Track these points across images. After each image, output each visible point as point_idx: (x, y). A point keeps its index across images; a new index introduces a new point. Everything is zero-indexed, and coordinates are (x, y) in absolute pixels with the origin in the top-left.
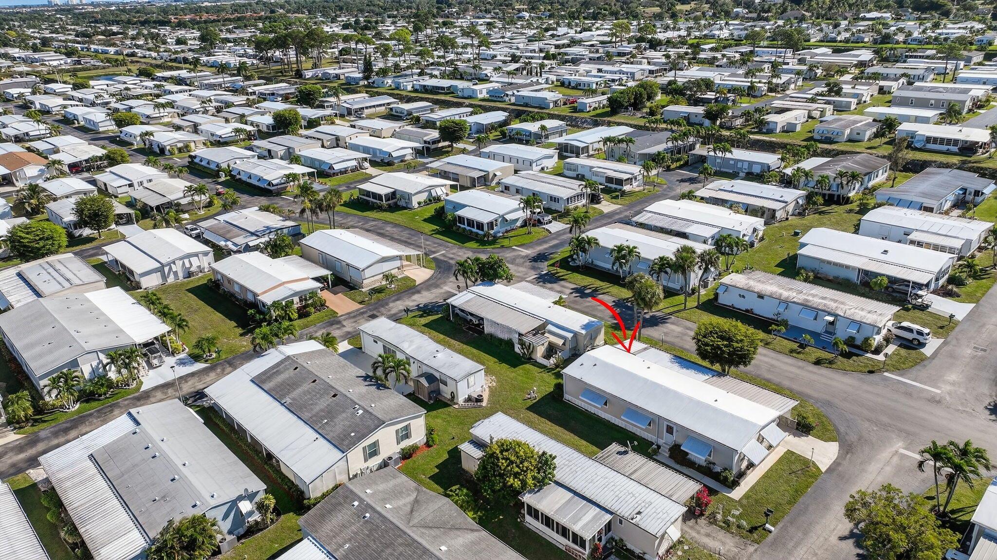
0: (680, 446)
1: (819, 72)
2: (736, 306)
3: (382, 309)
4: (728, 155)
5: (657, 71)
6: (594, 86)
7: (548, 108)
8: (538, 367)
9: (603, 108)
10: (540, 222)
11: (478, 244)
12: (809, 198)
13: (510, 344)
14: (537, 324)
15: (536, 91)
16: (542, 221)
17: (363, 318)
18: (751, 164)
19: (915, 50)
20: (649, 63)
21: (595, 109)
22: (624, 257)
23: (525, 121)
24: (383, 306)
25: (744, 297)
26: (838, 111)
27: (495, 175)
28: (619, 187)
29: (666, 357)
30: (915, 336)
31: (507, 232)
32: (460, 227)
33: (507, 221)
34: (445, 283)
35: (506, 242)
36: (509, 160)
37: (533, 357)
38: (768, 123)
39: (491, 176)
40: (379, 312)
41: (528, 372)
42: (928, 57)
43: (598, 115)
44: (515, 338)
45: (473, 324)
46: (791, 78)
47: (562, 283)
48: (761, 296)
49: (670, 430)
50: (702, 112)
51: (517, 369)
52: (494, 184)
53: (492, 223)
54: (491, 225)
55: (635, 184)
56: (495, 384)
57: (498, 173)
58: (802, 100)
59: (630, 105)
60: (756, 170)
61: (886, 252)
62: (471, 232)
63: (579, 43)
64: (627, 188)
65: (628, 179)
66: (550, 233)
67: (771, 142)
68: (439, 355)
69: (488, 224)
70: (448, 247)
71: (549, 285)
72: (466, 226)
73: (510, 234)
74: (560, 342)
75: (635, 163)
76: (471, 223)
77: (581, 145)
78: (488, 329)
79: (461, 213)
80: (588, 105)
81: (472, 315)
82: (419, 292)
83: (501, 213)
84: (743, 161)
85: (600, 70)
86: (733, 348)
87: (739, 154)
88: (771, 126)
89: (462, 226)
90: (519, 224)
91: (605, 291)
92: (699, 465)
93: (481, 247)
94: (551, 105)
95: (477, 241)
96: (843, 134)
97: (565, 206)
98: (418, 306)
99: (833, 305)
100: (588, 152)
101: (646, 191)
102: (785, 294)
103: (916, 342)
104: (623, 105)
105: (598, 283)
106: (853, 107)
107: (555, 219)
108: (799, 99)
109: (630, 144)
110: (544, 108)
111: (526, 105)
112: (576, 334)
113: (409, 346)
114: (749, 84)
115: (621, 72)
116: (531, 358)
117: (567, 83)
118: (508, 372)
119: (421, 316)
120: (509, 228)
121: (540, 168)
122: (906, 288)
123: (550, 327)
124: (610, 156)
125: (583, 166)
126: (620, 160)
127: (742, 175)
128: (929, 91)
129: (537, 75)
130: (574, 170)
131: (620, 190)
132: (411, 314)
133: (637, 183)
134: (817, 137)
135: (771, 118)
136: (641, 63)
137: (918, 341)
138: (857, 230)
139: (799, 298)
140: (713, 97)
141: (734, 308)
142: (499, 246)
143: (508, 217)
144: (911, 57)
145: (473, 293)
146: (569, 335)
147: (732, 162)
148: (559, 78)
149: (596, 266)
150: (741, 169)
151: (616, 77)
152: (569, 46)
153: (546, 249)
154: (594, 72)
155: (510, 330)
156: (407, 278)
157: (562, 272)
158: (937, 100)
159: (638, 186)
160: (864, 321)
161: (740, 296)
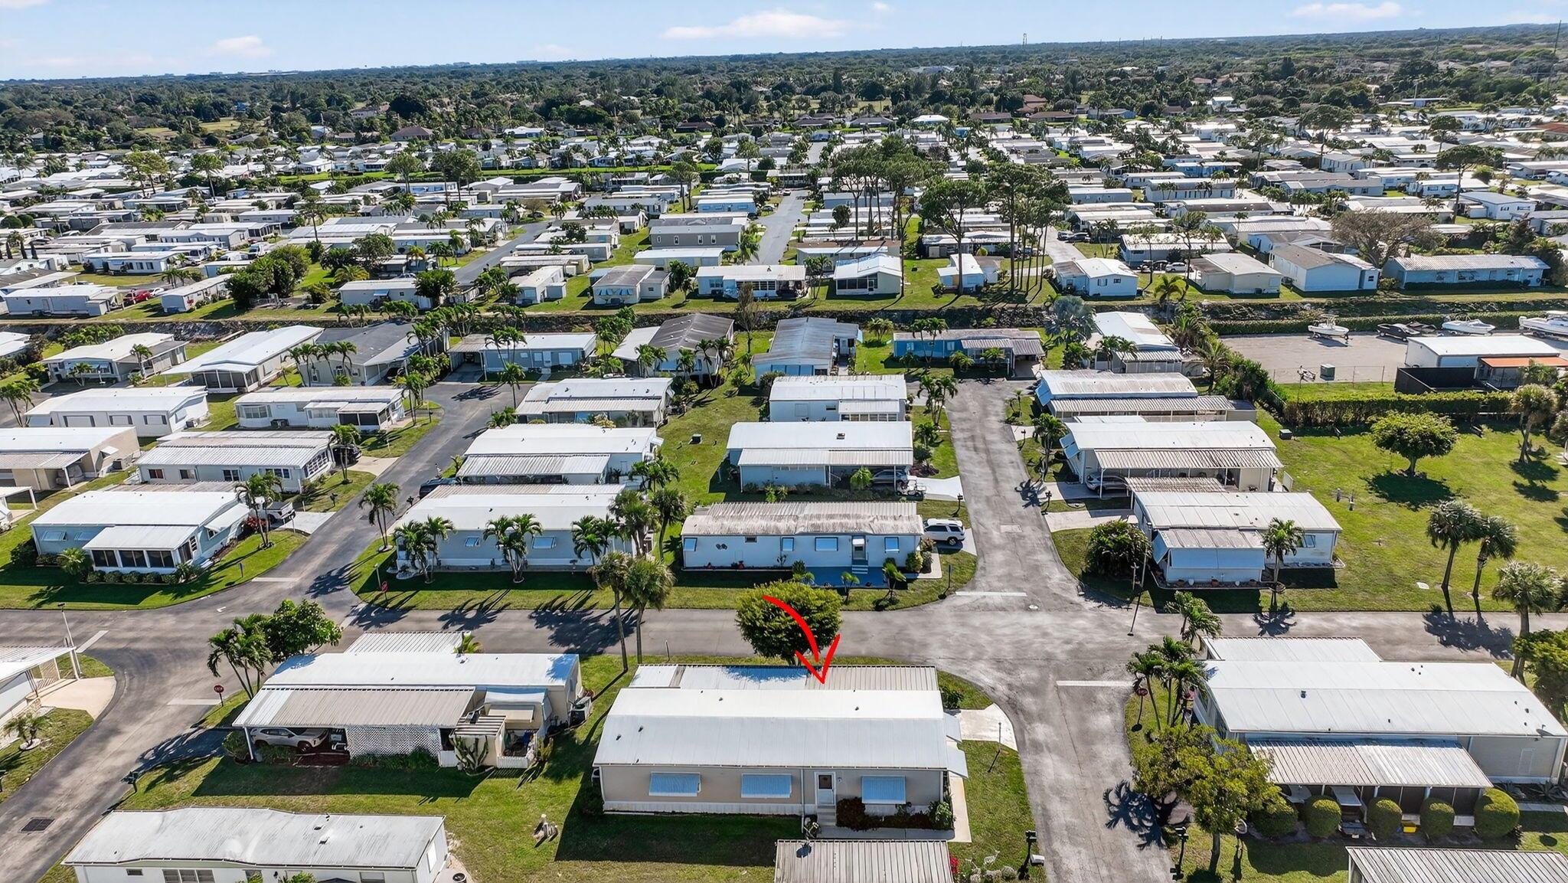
0: (860, 800)
1: (521, 210)
2: (714, 565)
3: (51, 801)
4: (521, 345)
5: (265, 231)
6: (163, 266)
7: (98, 315)
8: (509, 776)
9: (214, 301)
10: (275, 522)
11: (171, 596)
12: (676, 386)
13: (422, 756)
14: (466, 698)
15: (46, 286)
16: (277, 516)
17: (12, 838)
18: (555, 352)
19: (623, 174)
20: (236, 219)
21: (199, 305)
22: (516, 536)
23: (75, 343)
24: (46, 793)
25: (724, 546)
26: (595, 262)
27: (103, 455)
28: (371, 428)
29: (716, 673)
30: (950, 533)
31: (217, 554)
32: (103, 573)
33: (211, 533)
34: (163, 692)
35: (231, 574)
36: (107, 420)
37: (487, 762)
38: (521, 290)
39: (95, 458)
40: (45, 809)
41: (497, 794)
42: (638, 182)
43: (215, 314)
44: (433, 742)
45: (311, 749)
46: (497, 222)
47: (410, 614)
48: (751, 539)
49: (825, 782)
50: (414, 286)
51: (473, 795)
52: (104, 473)
53: (186, 545)
54: (186, 550)
55: (394, 417)
56: (457, 843)
57: (108, 450)
58: (538, 252)
59: (273, 290)
60: (566, 360)
61: (841, 436)
62: (141, 577)
63: (63, 192)
64: (384, 426)
65: (384, 411)
66: (307, 535)
67: (542, 317)
68: (329, 834)
69: (179, 548)
70: (106, 621)
71: (390, 626)
72: (121, 568)
73: (227, 558)
74: (527, 715)
75: (363, 384)
76: (132, 557)
77: (245, 369)
78: (355, 748)
79: (97, 543)
80: (186, 300)
81: (300, 731)
82: (114, 731)
83: (199, 523)
84: (541, 351)
85: (152, 238)
86: (818, 622)
87: (535, 341)
88: (527, 295)
89: (108, 569)
90: (232, 534)
91: (500, 604)
92: (886, 817)
93: (179, 600)
94: (103, 309)
95: (166, 590)
96: (634, 291)
97: (302, 481)
98: (142, 758)
99: (851, 523)
100: (257, 379)
101: (418, 426)
102: (783, 526)
103: (952, 542)
104: (258, 292)
105: (479, 596)
106: (609, 254)
107: (298, 506)
108: (531, 252)
109: (350, 353)
110: (87, 316)
111: (42, 315)
112: (548, 692)
113: (245, 847)
114: (448, 237)
115: (200, 238)
116: (483, 768)
117: (98, 266)
118: (463, 810)
119: (170, 778)
120: (218, 547)
121: (183, 423)
122: (889, 477)
123: (491, 697)
124: (312, 379)
125: (281, 405)
126: (338, 383)
127: (546, 371)
128: (686, 224)
129: (25, 257)
130: (264, 415)
131: (375, 432)
132: (143, 783)
133: (396, 416)
134: (598, 300)
135: (520, 282)
136: (220, 220)
137: (955, 538)
138: (765, 416)
139: (803, 526)
140: (403, 262)
141: (714, 568)
142: (222, 585)
143: (215, 526)
144: (625, 183)
145: (283, 688)
146: (539, 697)
147: (524, 355)
148: (73, 258)
149: (448, 567)
150: (542, 363)
151: (197, 246)
152: (38, 200)
153: (324, 565)
154: (141, 242)
155: (416, 730)
156: (56, 713)
157: (396, 597)
158: (705, 235)
159: (399, 420)
160: (900, 532)
161: (718, 547)
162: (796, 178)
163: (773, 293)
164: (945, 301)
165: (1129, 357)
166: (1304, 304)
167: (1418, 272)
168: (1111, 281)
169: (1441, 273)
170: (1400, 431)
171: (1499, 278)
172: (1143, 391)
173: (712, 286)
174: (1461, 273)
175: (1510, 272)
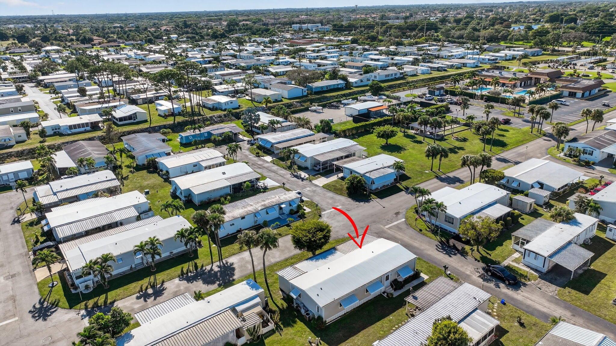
2: (230, 233)
14: (231, 313)
25: (234, 224)
37: (259, 334)
44: (232, 337)
48: (243, 218)
49: (387, 278)
61: (224, 173)
74: (260, 308)
84: (7, 174)
96: (13, 139)
102: (251, 209)
105: (144, 283)
116: (258, 337)
123: (238, 309)
127: (13, 184)
138: (166, 176)
146: (258, 300)
157: (98, 301)
158: (15, 108)
160: (293, 198)
161: (231, 225)
162: (20, 78)
163: (88, 128)
164: (170, 121)
165: (279, 125)
166: (293, 102)
167: (316, 88)
168: (229, 103)
169: (322, 87)
170: (385, 132)
171: (336, 87)
172: (299, 136)
173: (53, 130)
174: (327, 87)
175: (338, 85)
